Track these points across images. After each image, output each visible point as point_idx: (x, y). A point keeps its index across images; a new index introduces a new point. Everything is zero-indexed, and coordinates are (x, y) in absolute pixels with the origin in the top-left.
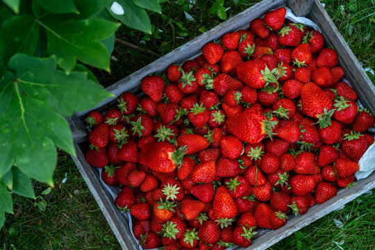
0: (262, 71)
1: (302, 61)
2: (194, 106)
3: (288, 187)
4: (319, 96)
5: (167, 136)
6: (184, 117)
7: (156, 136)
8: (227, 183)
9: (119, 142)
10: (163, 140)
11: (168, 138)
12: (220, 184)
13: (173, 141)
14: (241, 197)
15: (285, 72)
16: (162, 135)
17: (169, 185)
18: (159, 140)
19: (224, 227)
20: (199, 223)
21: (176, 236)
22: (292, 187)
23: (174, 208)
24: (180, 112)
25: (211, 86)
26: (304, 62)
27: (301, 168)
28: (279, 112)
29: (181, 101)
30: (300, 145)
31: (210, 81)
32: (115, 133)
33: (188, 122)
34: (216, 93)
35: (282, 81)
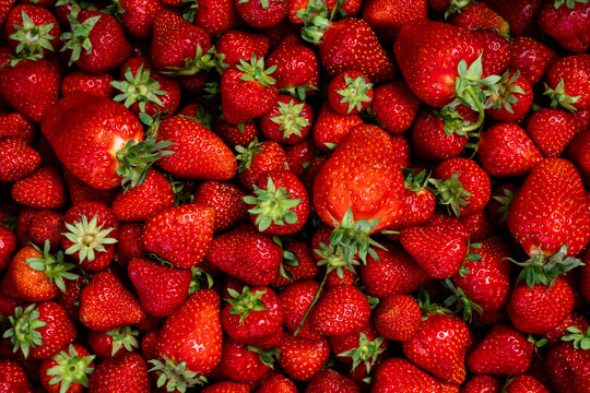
0: (462, 64)
1: (575, 95)
2: (253, 60)
3: (366, 376)
4: (572, 209)
5: (143, 99)
6: (210, 75)
7: (115, 84)
8: (232, 292)
9: (19, 49)
10: (127, 105)
11: (142, 106)
12: (211, 282)
13: (149, 120)
14: (245, 343)
15: (515, 100)
16: (132, 89)
17: (94, 221)
18: (118, 98)
19: (164, 387)
20: (111, 347)
21: (32, 350)
22: (374, 380)
23: (67, 282)
24: (205, 59)
25: (317, 35)
26: (575, 100)
27: (423, 352)
28: (443, 189)
29: (224, 32)
30: (450, 293)
31: (322, 21)
32: (20, 21)
33: (214, 91)
34: (319, 58)
35: (493, 119)
